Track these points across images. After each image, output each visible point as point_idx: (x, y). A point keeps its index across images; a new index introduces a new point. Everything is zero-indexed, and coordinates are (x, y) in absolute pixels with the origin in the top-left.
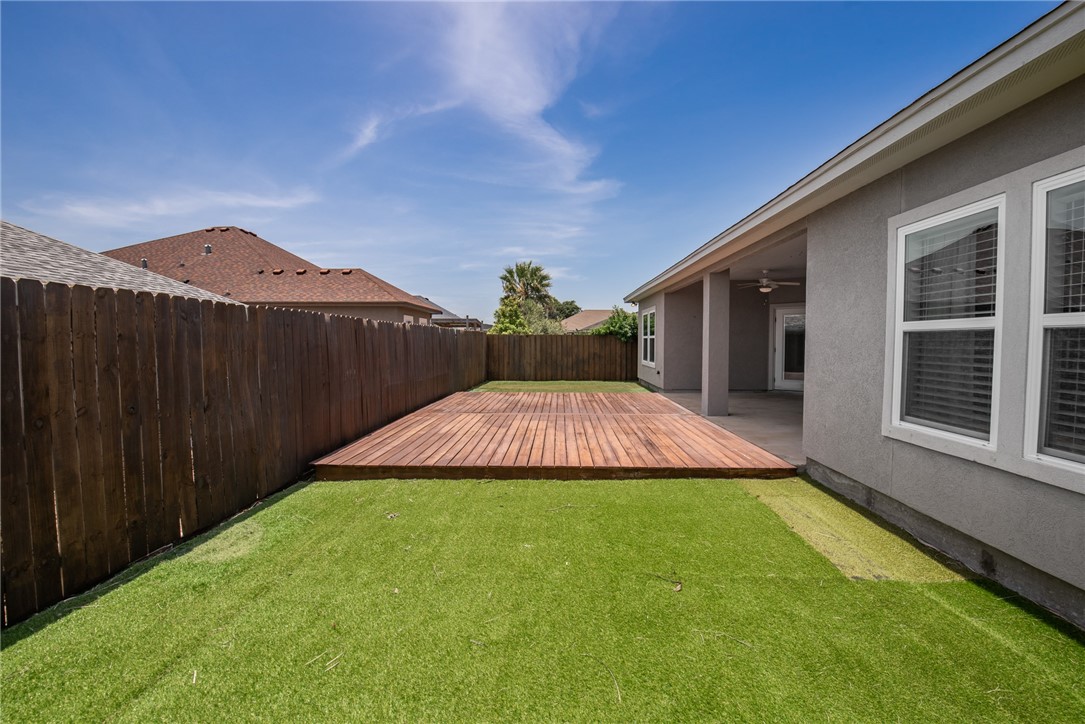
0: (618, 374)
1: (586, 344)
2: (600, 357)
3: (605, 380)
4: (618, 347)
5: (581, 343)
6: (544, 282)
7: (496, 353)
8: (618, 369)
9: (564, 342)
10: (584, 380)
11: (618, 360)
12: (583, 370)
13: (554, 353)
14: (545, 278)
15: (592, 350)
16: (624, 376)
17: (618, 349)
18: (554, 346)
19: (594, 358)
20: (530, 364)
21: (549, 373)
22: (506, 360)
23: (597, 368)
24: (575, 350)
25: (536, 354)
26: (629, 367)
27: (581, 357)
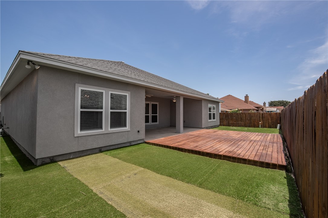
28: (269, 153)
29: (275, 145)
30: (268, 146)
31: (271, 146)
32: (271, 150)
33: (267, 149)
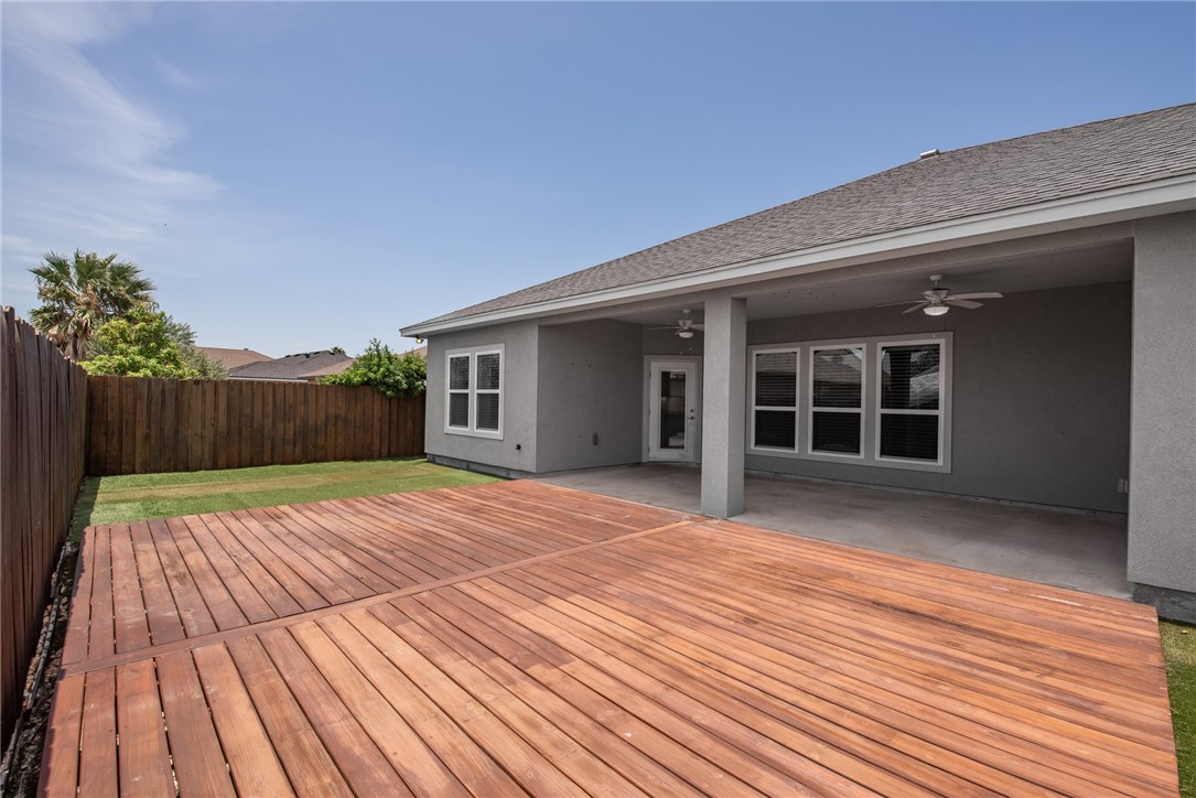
0: (376, 448)
1: (322, 400)
2: (346, 420)
3: (355, 459)
4: (377, 405)
5: (312, 398)
6: (141, 293)
7: (112, 417)
8: (376, 441)
9: (280, 397)
10: (316, 460)
11: (377, 425)
12: (315, 446)
13: (258, 415)
14: (140, 285)
15: (332, 411)
16: (385, 452)
17: (376, 408)
18: (258, 403)
19: (335, 424)
20: (202, 438)
21: (246, 453)
22: (141, 431)
23: (340, 441)
24: (301, 410)
25: (216, 419)
26: (394, 436)
27: (311, 422)
28: (146, 546)
29: (131, 614)
30: (175, 584)
31: (155, 586)
32: (141, 558)
33: (164, 558)
